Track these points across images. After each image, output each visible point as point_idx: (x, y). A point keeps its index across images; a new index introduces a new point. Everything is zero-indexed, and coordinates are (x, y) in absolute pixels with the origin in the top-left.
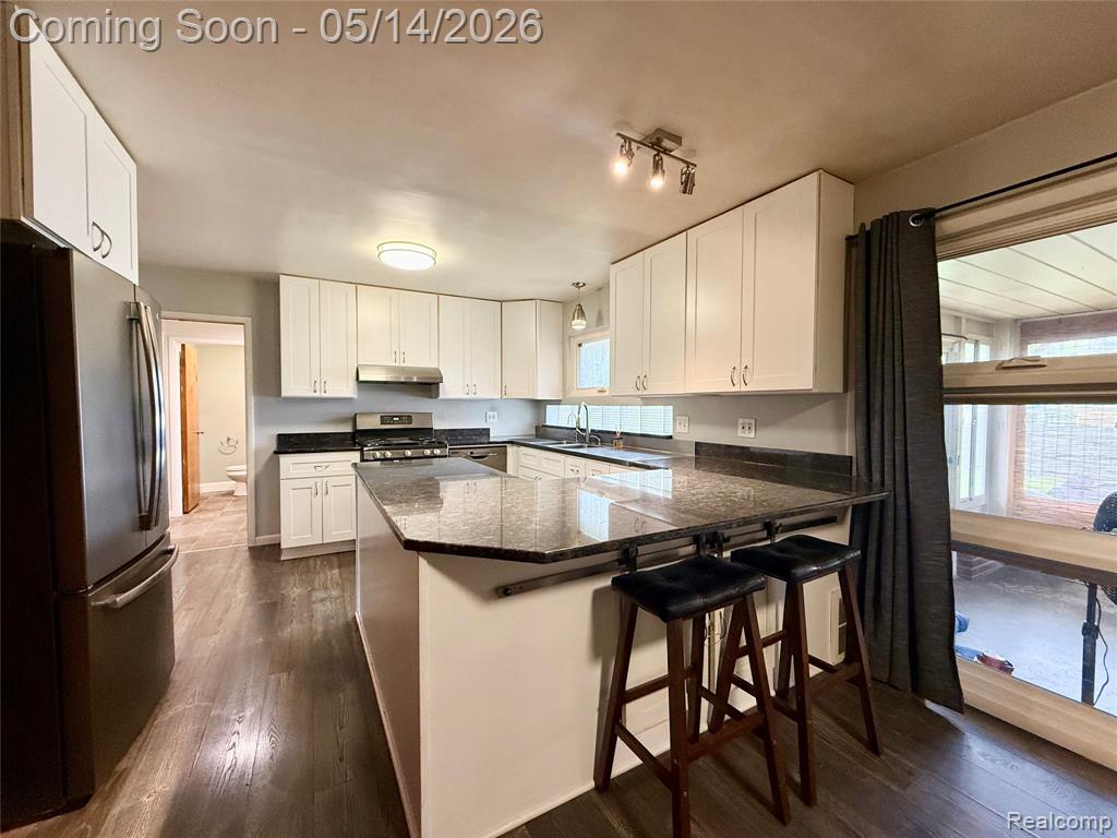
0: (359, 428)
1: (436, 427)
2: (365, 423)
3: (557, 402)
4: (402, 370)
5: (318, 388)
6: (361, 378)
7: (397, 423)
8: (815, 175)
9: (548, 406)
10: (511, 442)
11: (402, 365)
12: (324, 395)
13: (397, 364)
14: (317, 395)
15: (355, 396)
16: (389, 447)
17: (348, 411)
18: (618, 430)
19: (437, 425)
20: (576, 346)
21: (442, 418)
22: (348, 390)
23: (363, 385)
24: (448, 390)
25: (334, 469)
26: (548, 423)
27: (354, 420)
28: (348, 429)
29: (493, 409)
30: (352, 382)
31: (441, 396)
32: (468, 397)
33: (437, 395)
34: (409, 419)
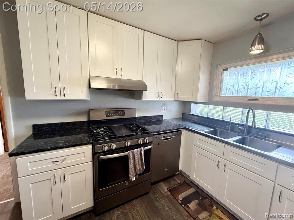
0: (92, 119)
2: (95, 117)
4: (120, 80)
5: (58, 93)
6: (92, 86)
9: (193, 105)
11: (121, 77)
12: (63, 98)
13: (117, 77)
14: (58, 98)
15: (89, 99)
17: (84, 107)
23: (93, 91)
24: (147, 95)
27: (88, 114)
28: (84, 119)
30: (85, 89)
31: (144, 99)
32: (158, 99)
33: (141, 98)
34: (123, 112)
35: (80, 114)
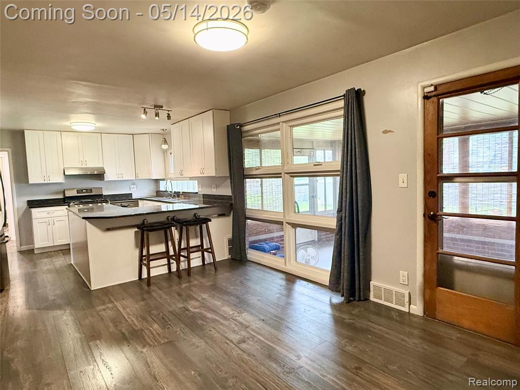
0: (66, 196)
1: (104, 194)
2: (68, 194)
3: (163, 180)
4: (86, 169)
5: (46, 179)
6: (66, 174)
7: (84, 193)
8: (211, 111)
9: (160, 182)
10: (140, 199)
11: (85, 166)
12: (49, 182)
13: (83, 166)
14: (46, 182)
15: (64, 182)
16: (82, 203)
17: (60, 188)
18: (181, 191)
19: (105, 193)
20: (169, 154)
21: (108, 189)
22: (60, 179)
23: (67, 177)
24: (108, 177)
25: (56, 214)
26: (161, 190)
27: (64, 192)
28: (61, 197)
29: (133, 184)
30: (62, 175)
31: (105, 180)
32: (120, 179)
33: (104, 179)
34: (91, 191)
35: (57, 193)
